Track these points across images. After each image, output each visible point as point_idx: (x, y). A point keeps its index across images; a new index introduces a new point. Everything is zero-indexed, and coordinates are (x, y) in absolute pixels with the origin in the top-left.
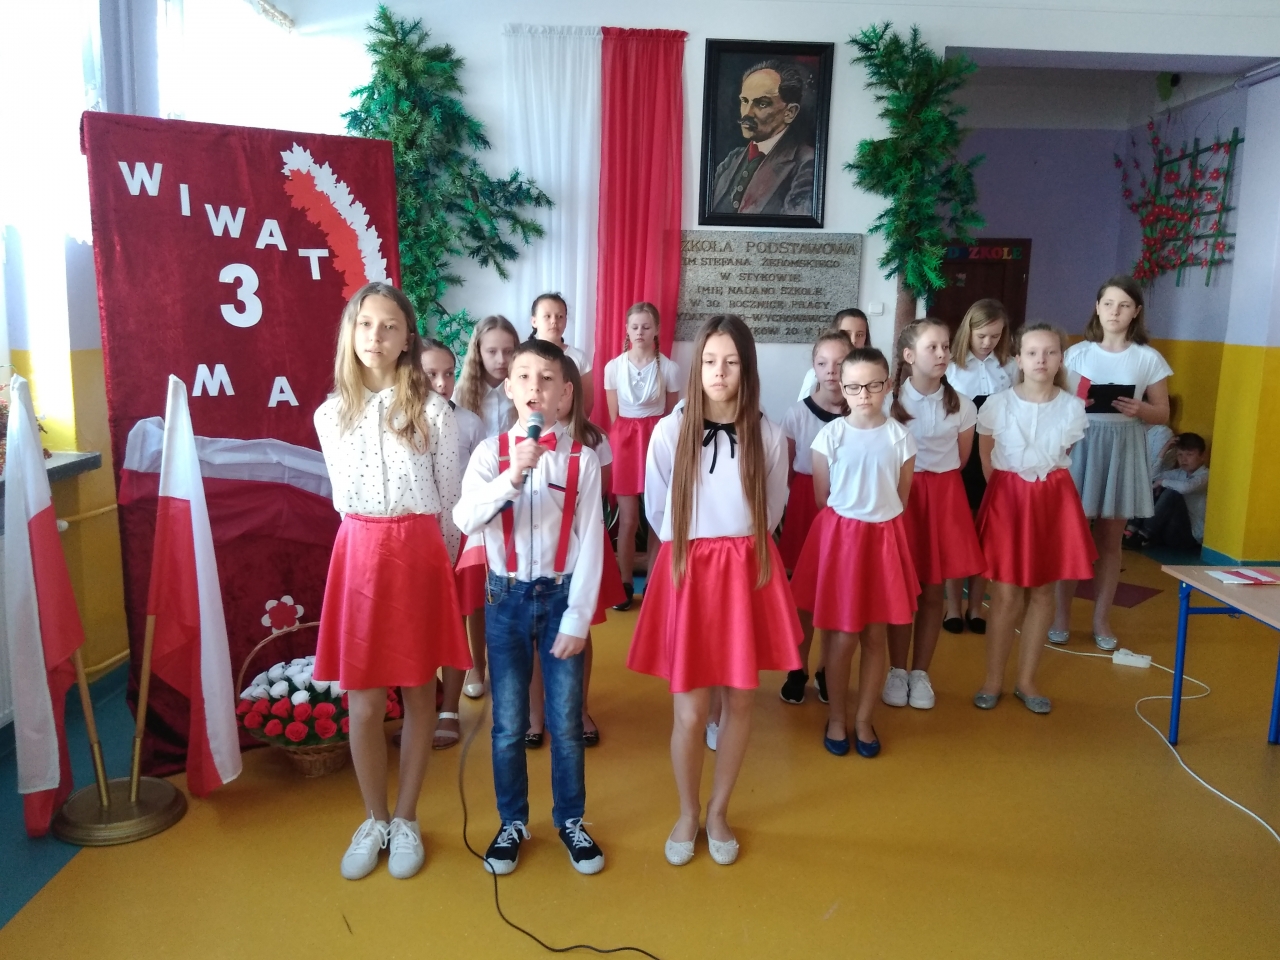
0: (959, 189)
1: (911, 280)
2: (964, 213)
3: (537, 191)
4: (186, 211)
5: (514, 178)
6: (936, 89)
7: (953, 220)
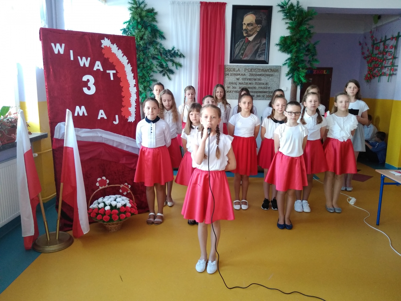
0: (311, 51)
1: (296, 80)
2: (313, 59)
3: (180, 53)
4: (72, 58)
5: (173, 49)
6: (304, 20)
7: (309, 61)
